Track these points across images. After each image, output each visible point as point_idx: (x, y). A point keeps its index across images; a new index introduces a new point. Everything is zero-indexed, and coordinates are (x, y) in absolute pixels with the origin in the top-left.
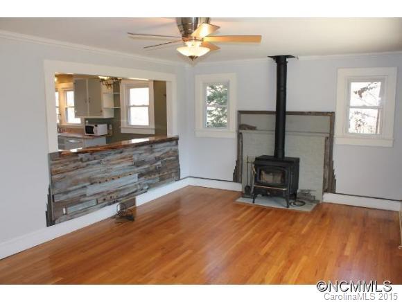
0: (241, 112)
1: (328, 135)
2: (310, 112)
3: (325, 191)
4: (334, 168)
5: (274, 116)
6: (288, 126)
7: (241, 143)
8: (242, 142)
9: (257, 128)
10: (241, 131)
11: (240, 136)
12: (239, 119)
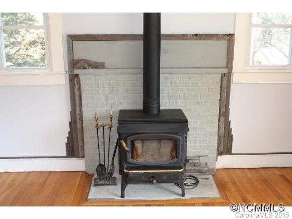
0: (73, 38)
1: (225, 71)
2: (196, 35)
3: (220, 153)
4: (230, 118)
5: (140, 44)
6: (166, 60)
7: (77, 93)
8: (80, 89)
9: (106, 66)
10: (76, 72)
11: (74, 80)
12: (70, 50)
